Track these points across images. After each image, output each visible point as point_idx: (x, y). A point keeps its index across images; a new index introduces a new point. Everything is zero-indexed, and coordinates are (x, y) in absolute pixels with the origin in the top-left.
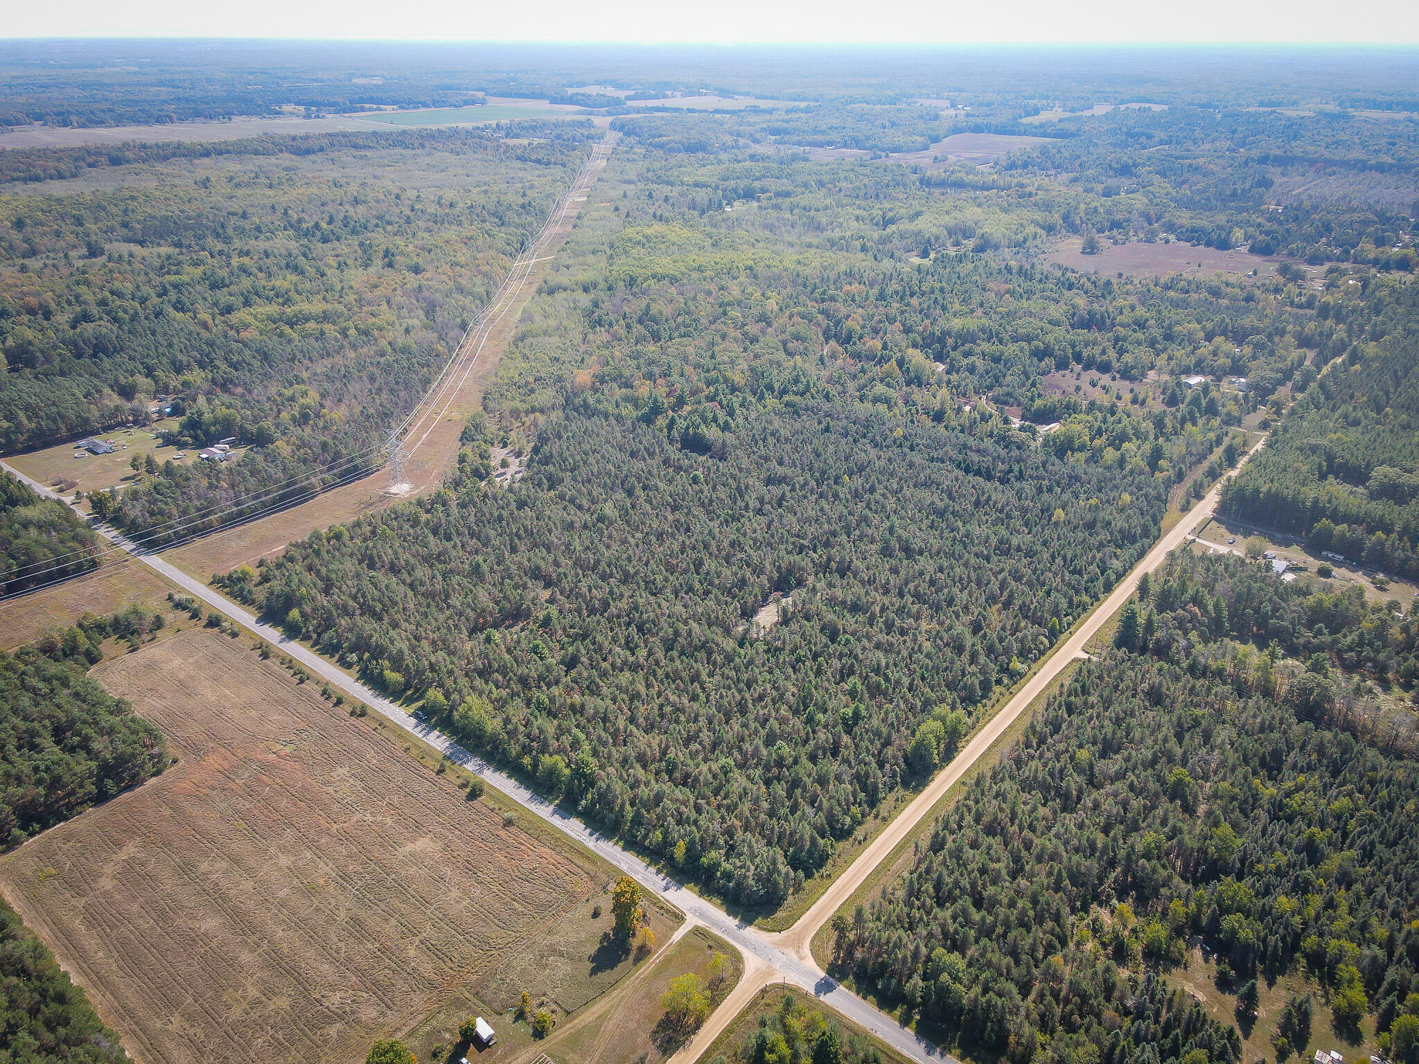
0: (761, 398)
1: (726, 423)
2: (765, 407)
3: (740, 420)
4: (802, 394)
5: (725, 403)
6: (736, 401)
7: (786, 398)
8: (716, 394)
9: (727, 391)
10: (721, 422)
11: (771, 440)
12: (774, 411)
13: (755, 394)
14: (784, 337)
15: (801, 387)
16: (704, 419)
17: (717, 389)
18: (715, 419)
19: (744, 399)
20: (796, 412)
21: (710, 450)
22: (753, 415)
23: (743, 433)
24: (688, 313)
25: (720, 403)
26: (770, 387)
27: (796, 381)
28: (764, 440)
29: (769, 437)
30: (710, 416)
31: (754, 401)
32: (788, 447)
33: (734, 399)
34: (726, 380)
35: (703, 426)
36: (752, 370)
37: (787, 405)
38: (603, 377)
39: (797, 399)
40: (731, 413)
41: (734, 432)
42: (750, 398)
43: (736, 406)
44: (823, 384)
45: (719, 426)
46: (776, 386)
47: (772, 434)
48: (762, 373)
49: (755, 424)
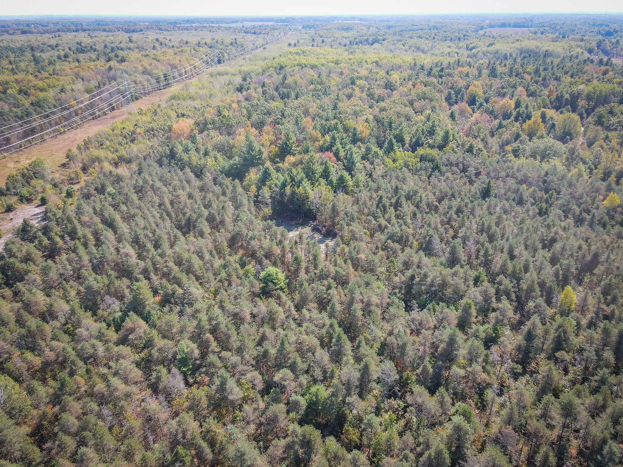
0: (390, 149)
1: (341, 179)
2: (394, 161)
3: (361, 177)
4: (441, 147)
5: (342, 154)
6: (357, 152)
7: (420, 151)
8: (332, 144)
9: (347, 140)
10: (334, 178)
11: (407, 208)
12: (406, 165)
13: (380, 146)
14: (410, 98)
15: (439, 138)
16: (310, 174)
17: (333, 138)
18: (326, 175)
19: (368, 149)
20: (436, 168)
21: (314, 218)
22: (379, 171)
23: (364, 195)
24: (321, 83)
25: (336, 155)
26: (400, 139)
27: (432, 132)
28: (397, 206)
29: (403, 200)
30: (319, 169)
31: (381, 152)
32: (435, 219)
33: (354, 149)
34: (346, 129)
35: (306, 184)
36: (378, 120)
37: (422, 159)
38: (206, 124)
39: (434, 152)
40: (350, 169)
41: (351, 193)
42: (375, 148)
43: (357, 158)
44: (462, 137)
45: (330, 183)
46: (407, 139)
47: (408, 198)
48: (390, 123)
49: (383, 182)
